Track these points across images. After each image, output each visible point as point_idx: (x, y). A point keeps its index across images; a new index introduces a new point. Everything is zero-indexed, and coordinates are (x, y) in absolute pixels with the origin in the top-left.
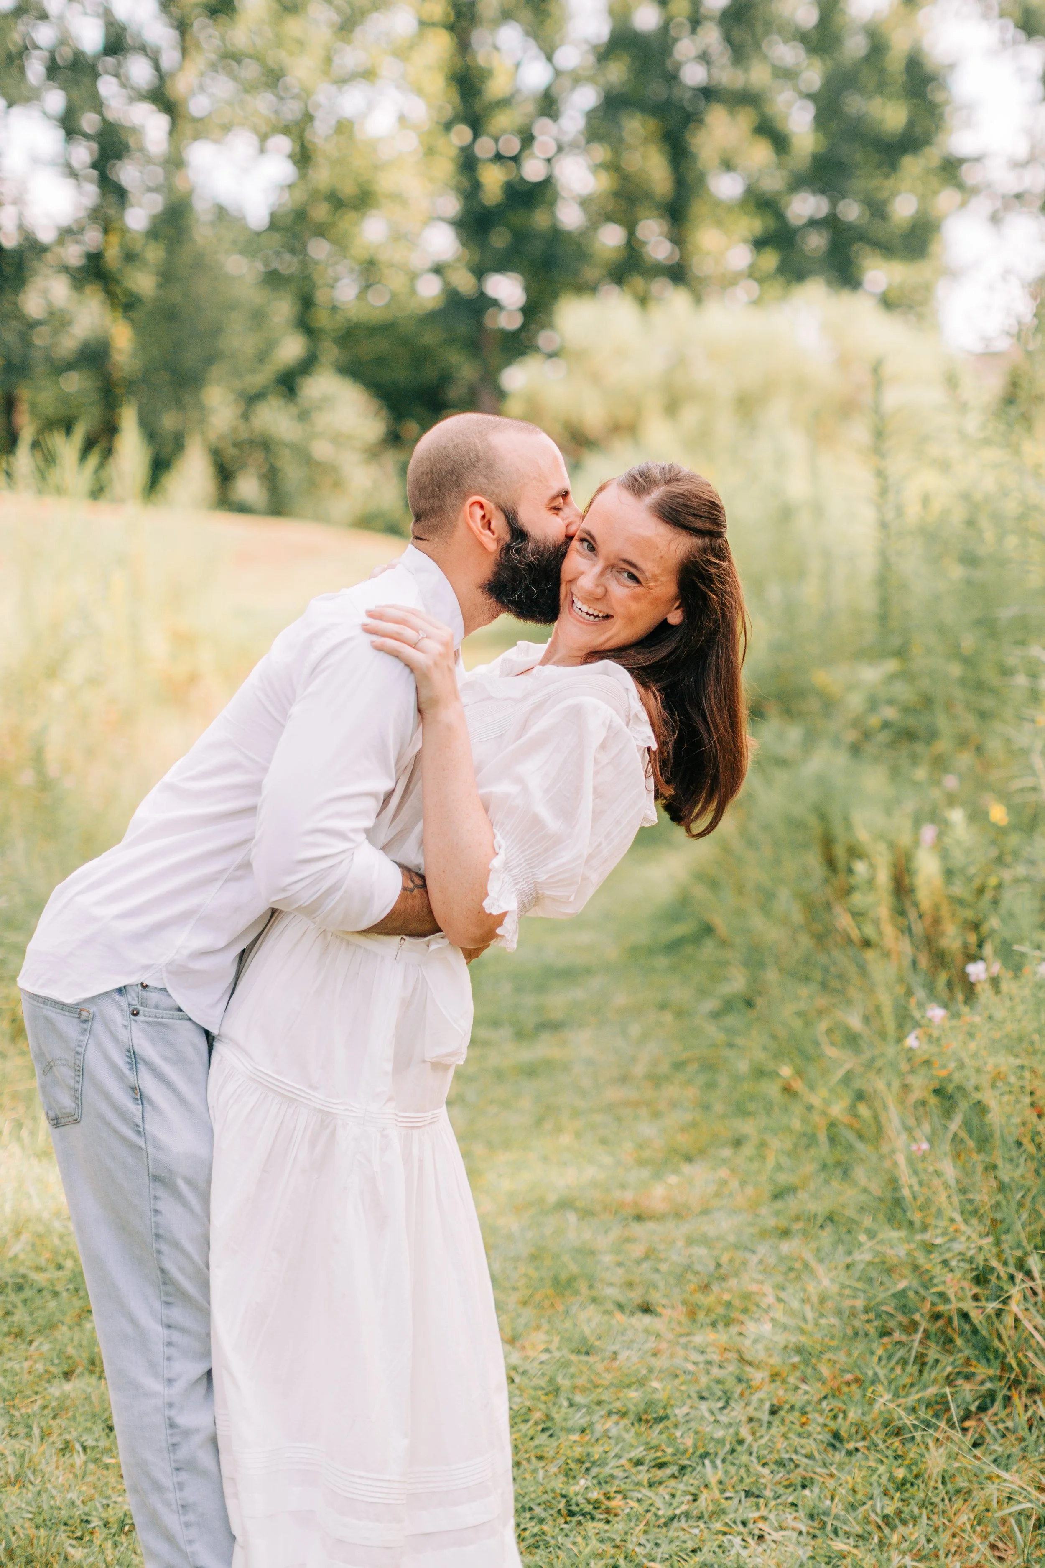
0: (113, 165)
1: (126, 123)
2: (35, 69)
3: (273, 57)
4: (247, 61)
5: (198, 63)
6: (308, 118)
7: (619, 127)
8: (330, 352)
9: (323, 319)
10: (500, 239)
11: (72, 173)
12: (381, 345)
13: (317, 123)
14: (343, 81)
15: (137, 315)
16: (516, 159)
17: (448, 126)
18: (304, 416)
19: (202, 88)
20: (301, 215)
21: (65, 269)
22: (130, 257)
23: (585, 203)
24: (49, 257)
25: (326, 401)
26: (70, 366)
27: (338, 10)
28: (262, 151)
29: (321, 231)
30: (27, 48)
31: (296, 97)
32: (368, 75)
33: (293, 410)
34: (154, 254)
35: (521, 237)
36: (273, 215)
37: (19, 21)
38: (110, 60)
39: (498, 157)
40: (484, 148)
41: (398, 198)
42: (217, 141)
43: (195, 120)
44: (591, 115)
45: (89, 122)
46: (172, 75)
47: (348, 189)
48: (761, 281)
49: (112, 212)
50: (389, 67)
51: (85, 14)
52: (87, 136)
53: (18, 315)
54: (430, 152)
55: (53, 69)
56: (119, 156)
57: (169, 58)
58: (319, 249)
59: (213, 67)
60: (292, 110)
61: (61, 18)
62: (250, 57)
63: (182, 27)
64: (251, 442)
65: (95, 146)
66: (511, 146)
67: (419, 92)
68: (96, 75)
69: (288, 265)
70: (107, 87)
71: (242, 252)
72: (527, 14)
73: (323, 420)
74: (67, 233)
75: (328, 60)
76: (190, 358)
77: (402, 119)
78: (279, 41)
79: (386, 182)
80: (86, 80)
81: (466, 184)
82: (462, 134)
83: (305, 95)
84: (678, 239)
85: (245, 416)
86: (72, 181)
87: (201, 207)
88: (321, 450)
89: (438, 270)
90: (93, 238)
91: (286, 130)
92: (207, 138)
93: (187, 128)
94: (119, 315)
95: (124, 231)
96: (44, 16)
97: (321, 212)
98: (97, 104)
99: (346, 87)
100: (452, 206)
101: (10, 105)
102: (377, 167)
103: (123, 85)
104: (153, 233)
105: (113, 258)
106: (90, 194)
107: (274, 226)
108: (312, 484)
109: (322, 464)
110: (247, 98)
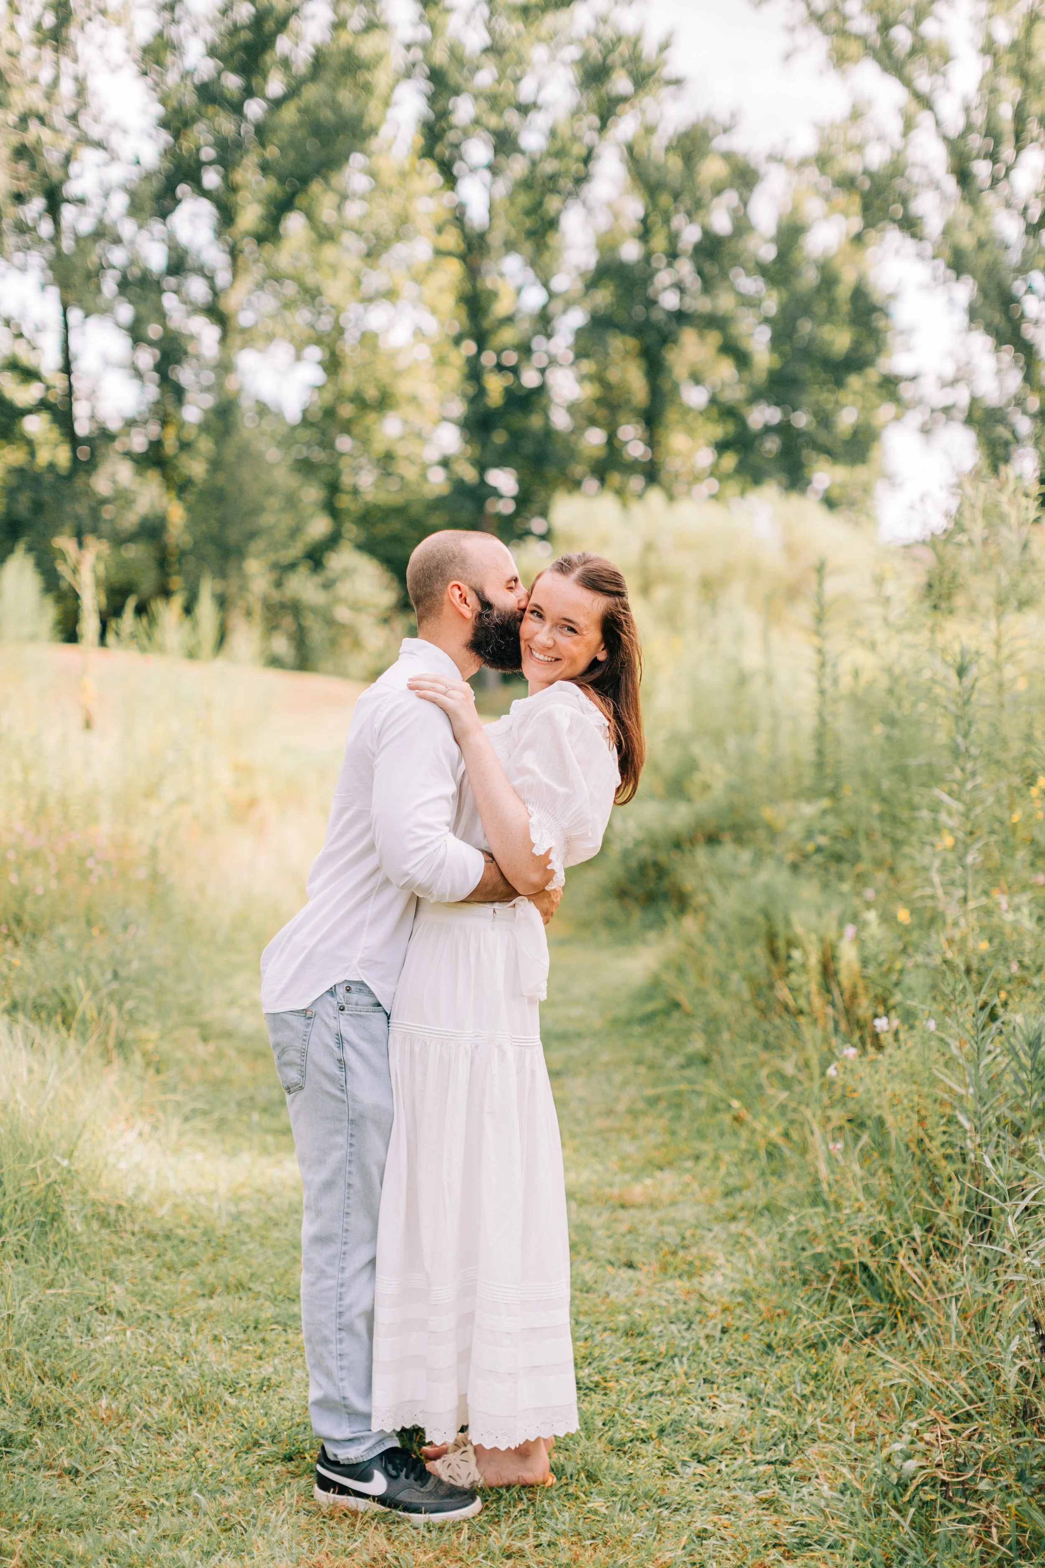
0: (174, 369)
1: (184, 332)
2: (109, 285)
3: (311, 279)
4: (288, 282)
5: (246, 283)
6: (340, 331)
7: (604, 344)
8: (351, 531)
9: (344, 501)
10: (499, 438)
11: (138, 374)
12: (395, 526)
13: (347, 336)
14: (368, 300)
15: (190, 497)
16: (515, 370)
17: (457, 341)
18: (328, 585)
19: (250, 303)
20: (330, 413)
21: (128, 454)
22: (185, 446)
23: (572, 408)
24: (118, 446)
25: (347, 573)
26: (132, 538)
27: (367, 240)
28: (298, 358)
29: (346, 428)
30: (103, 268)
31: (328, 312)
32: (390, 295)
33: (318, 579)
34: (205, 445)
35: (517, 436)
36: (305, 412)
37: (97, 245)
38: (172, 281)
39: (500, 368)
40: (488, 359)
41: (413, 399)
42: (260, 351)
43: (243, 331)
44: (580, 333)
45: (154, 331)
46: (224, 290)
47: (371, 393)
48: (722, 478)
49: (171, 409)
50: (408, 289)
51: (153, 240)
52: (151, 344)
53: (88, 492)
54: (441, 361)
55: (124, 285)
56: (178, 362)
57: (223, 278)
58: (344, 443)
59: (260, 286)
60: (325, 323)
61: (132, 242)
62: (292, 278)
63: (234, 253)
64: (283, 606)
65: (157, 353)
66: (510, 358)
67: (434, 311)
68: (161, 291)
69: (318, 455)
70: (169, 301)
71: (279, 444)
72: (528, 247)
73: (343, 589)
74: (131, 423)
75: (358, 282)
76: (233, 535)
77: (419, 333)
78: (317, 265)
79: (404, 387)
80: (153, 296)
81: (471, 390)
82: (469, 347)
83: (337, 310)
84: (652, 442)
85: (279, 584)
86: (137, 382)
87: (246, 404)
88: (342, 614)
89: (445, 463)
90: (154, 429)
91: (318, 341)
92: (252, 347)
93: (235, 340)
94: (173, 495)
95: (182, 425)
96: (117, 240)
97: (346, 411)
98: (162, 316)
99: (372, 307)
100: (458, 408)
101: (87, 316)
102: (397, 374)
103: (184, 302)
104: (205, 427)
105: (170, 446)
106: (153, 392)
107: (306, 422)
108: (333, 643)
109: (343, 626)
110: (287, 313)
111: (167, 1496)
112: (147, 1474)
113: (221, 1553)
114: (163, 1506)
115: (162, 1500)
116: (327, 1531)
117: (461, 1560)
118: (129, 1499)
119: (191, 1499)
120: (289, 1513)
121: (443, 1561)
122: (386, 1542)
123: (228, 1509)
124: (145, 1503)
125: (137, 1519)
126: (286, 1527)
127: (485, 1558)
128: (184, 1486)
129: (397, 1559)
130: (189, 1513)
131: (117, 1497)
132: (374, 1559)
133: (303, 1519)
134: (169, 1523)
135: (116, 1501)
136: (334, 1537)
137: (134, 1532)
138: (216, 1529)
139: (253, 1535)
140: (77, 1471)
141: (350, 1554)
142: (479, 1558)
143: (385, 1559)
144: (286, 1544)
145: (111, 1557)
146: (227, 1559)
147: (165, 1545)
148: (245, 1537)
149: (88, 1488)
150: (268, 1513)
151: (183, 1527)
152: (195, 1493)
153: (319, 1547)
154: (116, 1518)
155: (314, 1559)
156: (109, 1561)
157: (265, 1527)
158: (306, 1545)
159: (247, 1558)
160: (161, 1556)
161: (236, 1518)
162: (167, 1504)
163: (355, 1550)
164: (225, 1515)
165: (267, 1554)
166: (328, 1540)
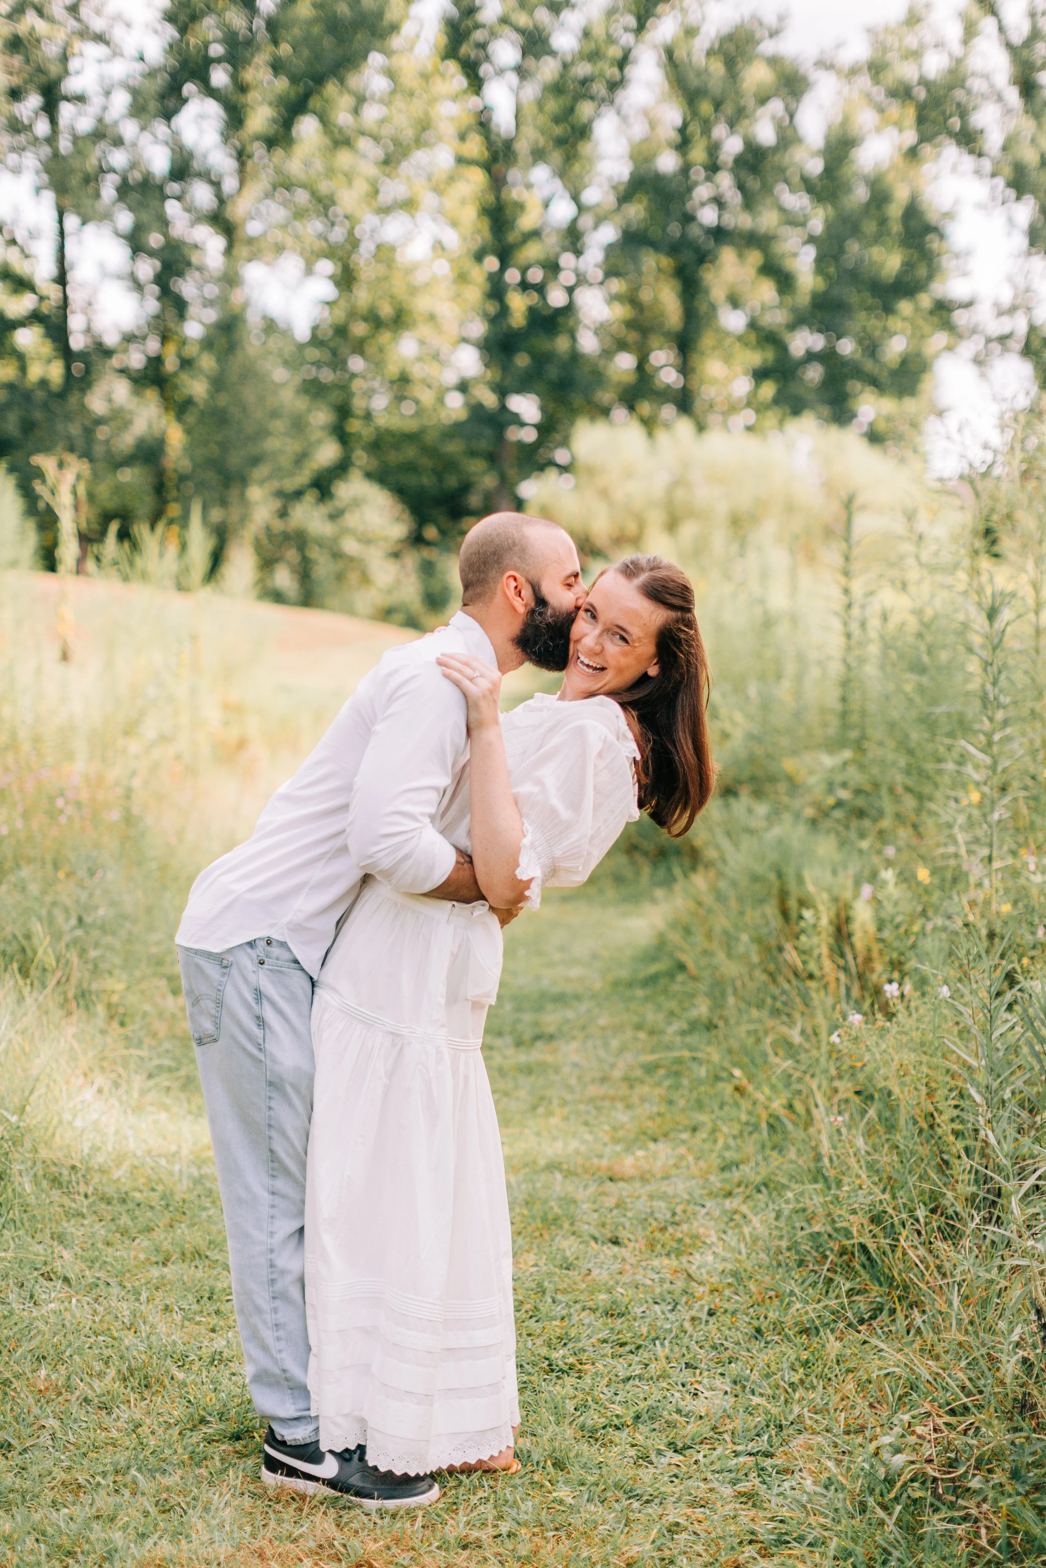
0: (175, 281)
1: (187, 240)
2: (108, 190)
3: (324, 187)
4: (300, 191)
5: (254, 190)
6: (353, 243)
7: (637, 263)
8: (361, 457)
9: (355, 426)
10: (522, 360)
11: (138, 286)
12: (410, 452)
13: (361, 248)
14: (385, 211)
15: (191, 418)
16: (541, 289)
17: (479, 257)
18: (335, 516)
19: (258, 212)
20: (341, 331)
21: (123, 371)
22: (186, 363)
23: (600, 330)
24: (115, 362)
25: (356, 503)
26: (128, 461)
27: (385, 147)
28: (309, 271)
29: (359, 347)
30: (102, 171)
31: (342, 223)
32: (409, 205)
33: (324, 509)
34: (207, 362)
35: (541, 360)
36: (315, 329)
37: (97, 147)
38: (175, 187)
39: (524, 286)
40: (512, 276)
41: (432, 318)
42: (268, 264)
43: (251, 241)
44: (610, 250)
45: (155, 240)
46: (231, 198)
47: (386, 310)
48: (760, 409)
49: (172, 325)
50: (429, 200)
51: (156, 142)
52: (152, 253)
53: (83, 411)
54: (462, 278)
55: (124, 190)
56: (180, 274)
57: (230, 184)
58: (356, 364)
59: (268, 195)
60: (338, 235)
61: (134, 145)
62: (304, 186)
63: (242, 156)
64: (287, 537)
65: (158, 264)
66: (536, 275)
67: (454, 224)
68: (164, 197)
69: (327, 376)
70: (172, 208)
71: (286, 363)
72: (557, 156)
73: (351, 520)
74: (129, 338)
75: (375, 192)
76: (234, 460)
77: (439, 247)
78: (330, 172)
79: (421, 304)
80: (154, 203)
81: (492, 308)
82: (492, 263)
83: (352, 220)
84: (685, 369)
85: (283, 514)
86: (135, 295)
87: (253, 320)
88: (350, 546)
89: (463, 387)
90: (153, 345)
91: (330, 253)
92: (260, 259)
93: (241, 251)
94: (171, 416)
95: (184, 342)
96: (118, 142)
97: (359, 329)
98: (164, 223)
99: (389, 219)
100: (478, 329)
101: (84, 223)
102: (413, 290)
103: (188, 210)
104: (207, 344)
105: (171, 364)
106: (152, 306)
107: (316, 340)
108: (340, 577)
109: (351, 559)
110: (297, 224)
111: (104, 1474)
112: (83, 1450)
113: (156, 1536)
114: (99, 1484)
115: (98, 1478)
116: (272, 1515)
117: (413, 1549)
118: (62, 1476)
119: (129, 1478)
120: (233, 1495)
121: (394, 1550)
122: (334, 1528)
123: (168, 1489)
124: (80, 1480)
125: (70, 1498)
126: (228, 1510)
127: (439, 1548)
128: (123, 1463)
129: (345, 1546)
130: (127, 1493)
131: (50, 1473)
132: (321, 1546)
133: (247, 1501)
134: (104, 1501)
135: (49, 1478)
136: (280, 1522)
137: (66, 1511)
138: (153, 1510)
139: (193, 1517)
140: (10, 1445)
141: (295, 1540)
142: (433, 1548)
143: (332, 1546)
144: (227, 1528)
145: (41, 1538)
146: (164, 1542)
147: (96, 1526)
148: (185, 1518)
149: (21, 1463)
150: (210, 1494)
151: (118, 1507)
152: (133, 1471)
153: (262, 1532)
154: (49, 1495)
155: (256, 1544)
156: (37, 1540)
157: (206, 1509)
158: (248, 1529)
159: (183, 1542)
160: (93, 1537)
161: (175, 1499)
162: (103, 1482)
163: (301, 1536)
164: (164, 1496)
165: (205, 1538)
166: (272, 1524)
